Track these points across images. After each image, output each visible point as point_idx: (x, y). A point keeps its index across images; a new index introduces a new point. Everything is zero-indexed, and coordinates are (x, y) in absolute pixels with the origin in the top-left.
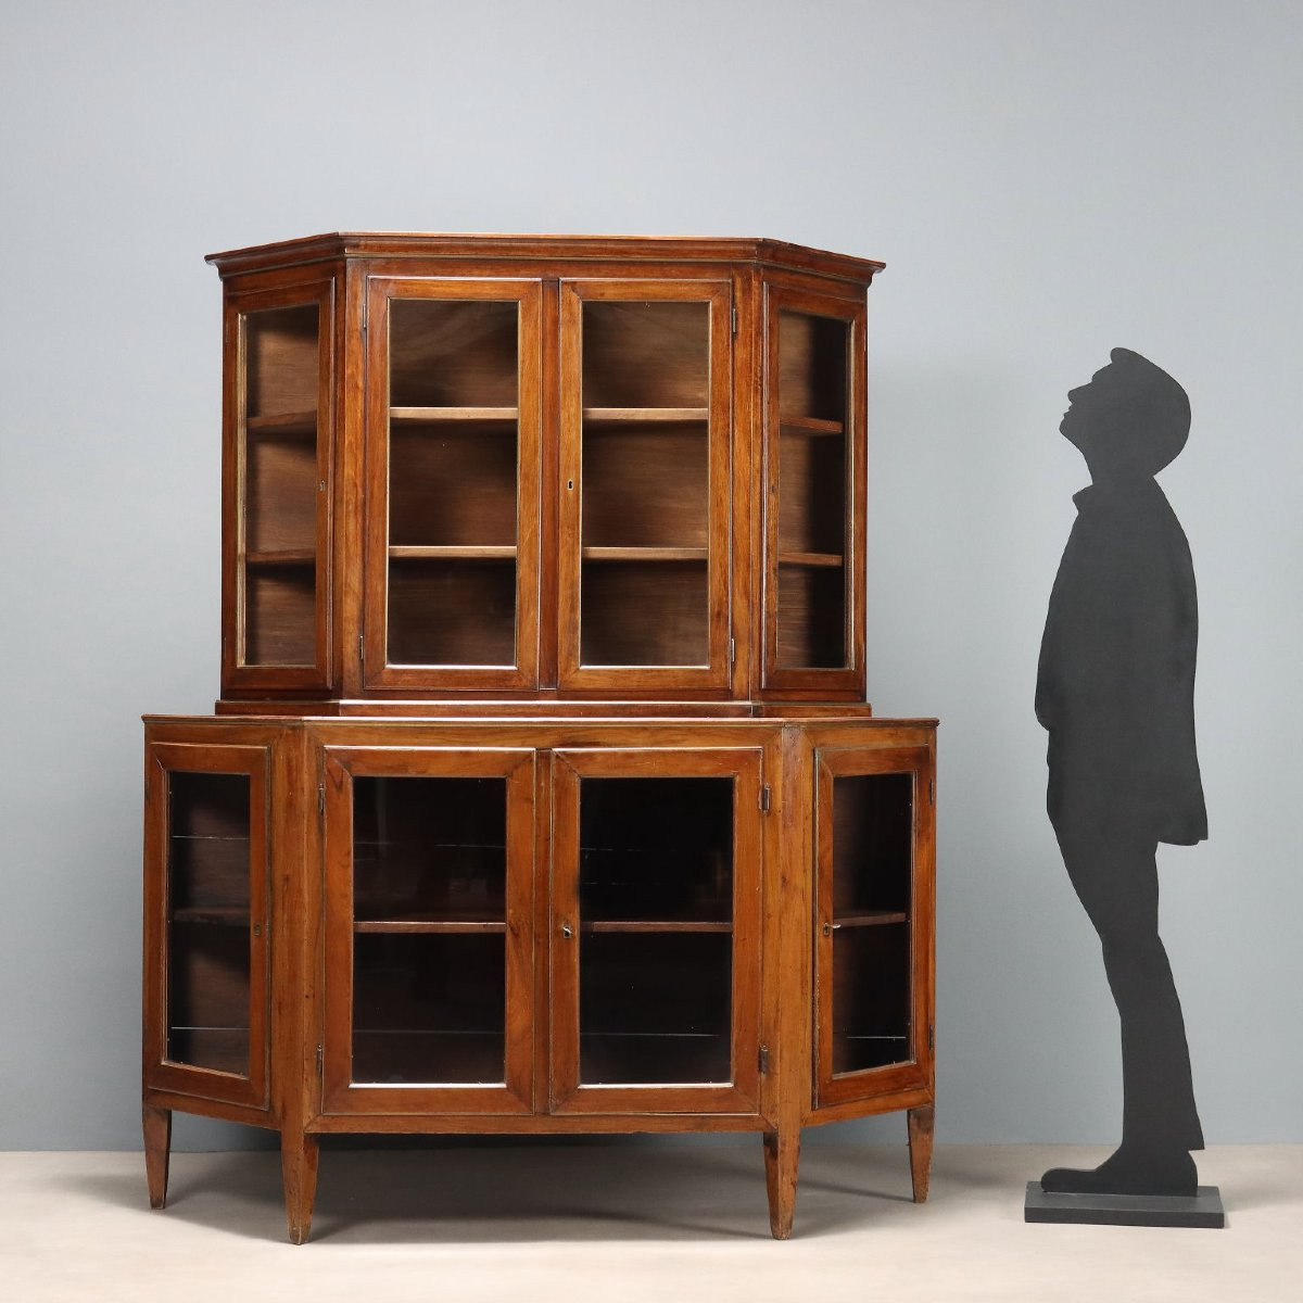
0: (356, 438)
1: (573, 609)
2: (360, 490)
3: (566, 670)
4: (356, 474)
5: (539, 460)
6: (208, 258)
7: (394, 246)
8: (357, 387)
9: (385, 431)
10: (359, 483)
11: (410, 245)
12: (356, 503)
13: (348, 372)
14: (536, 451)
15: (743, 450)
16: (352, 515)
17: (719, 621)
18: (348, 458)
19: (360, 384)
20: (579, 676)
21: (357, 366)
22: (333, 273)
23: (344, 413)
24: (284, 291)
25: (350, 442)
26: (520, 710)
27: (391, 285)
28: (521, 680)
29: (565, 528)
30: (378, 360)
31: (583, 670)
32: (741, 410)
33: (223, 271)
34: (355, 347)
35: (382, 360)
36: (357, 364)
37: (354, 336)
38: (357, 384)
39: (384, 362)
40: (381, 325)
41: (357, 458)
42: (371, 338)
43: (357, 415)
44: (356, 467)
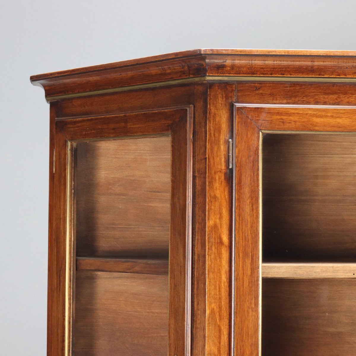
0: (220, 307)
4: (219, 351)
6: (34, 79)
7: (267, 66)
8: (221, 243)
9: (257, 298)
11: (288, 67)
13: (210, 223)
18: (209, 331)
21: (221, 218)
22: (190, 99)
23: (204, 273)
24: (125, 120)
25: (212, 311)
27: (263, 116)
33: (49, 93)
34: (218, 191)
35: (253, 210)
36: (221, 214)
37: (217, 178)
38: (221, 239)
39: (255, 211)
40: (251, 165)
41: (220, 330)
42: (239, 183)
43: (221, 278)
44: (220, 343)
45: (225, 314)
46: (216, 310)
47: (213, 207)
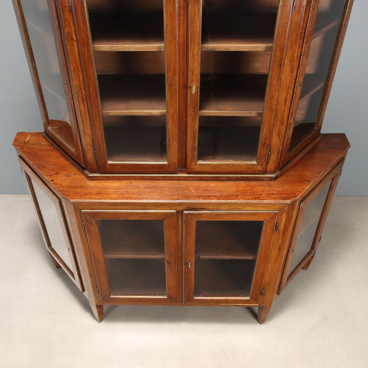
0: (77, 66)
1: (194, 142)
2: (84, 91)
3: (191, 164)
4: (79, 83)
5: (177, 77)
10: (82, 87)
12: (82, 97)
14: (175, 73)
15: (288, 70)
16: (81, 102)
17: (264, 146)
18: (74, 75)
19: (74, 38)
20: (196, 166)
21: (71, 28)
25: (74, 68)
26: (169, 178)
28: (170, 168)
29: (191, 109)
30: (82, 25)
31: (199, 164)
32: (291, 50)
34: (67, 16)
35: (84, 26)
36: (70, 26)
37: (66, 10)
38: (72, 37)
39: (85, 26)
40: (80, 4)
41: (79, 75)
42: (76, 12)
43: (75, 54)
44: (79, 80)
45: (80, 69)
46: (76, 67)
47: (66, 24)
